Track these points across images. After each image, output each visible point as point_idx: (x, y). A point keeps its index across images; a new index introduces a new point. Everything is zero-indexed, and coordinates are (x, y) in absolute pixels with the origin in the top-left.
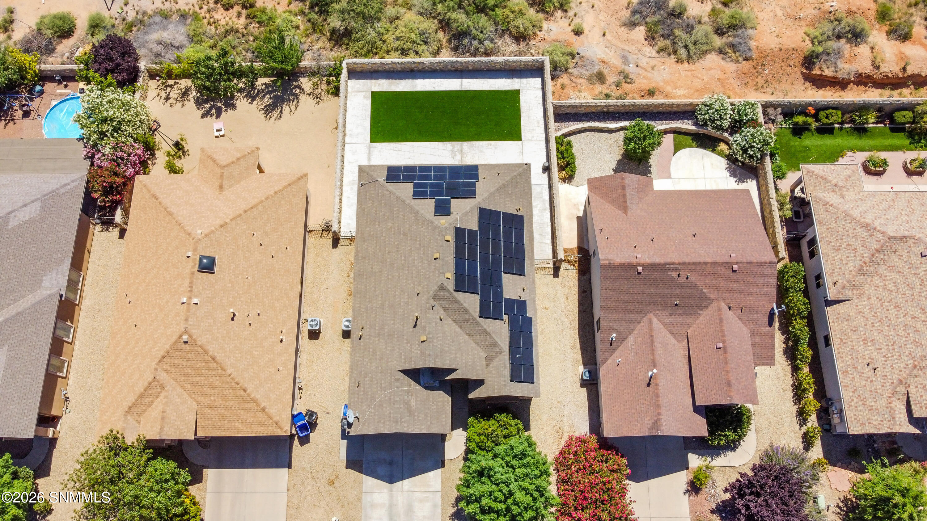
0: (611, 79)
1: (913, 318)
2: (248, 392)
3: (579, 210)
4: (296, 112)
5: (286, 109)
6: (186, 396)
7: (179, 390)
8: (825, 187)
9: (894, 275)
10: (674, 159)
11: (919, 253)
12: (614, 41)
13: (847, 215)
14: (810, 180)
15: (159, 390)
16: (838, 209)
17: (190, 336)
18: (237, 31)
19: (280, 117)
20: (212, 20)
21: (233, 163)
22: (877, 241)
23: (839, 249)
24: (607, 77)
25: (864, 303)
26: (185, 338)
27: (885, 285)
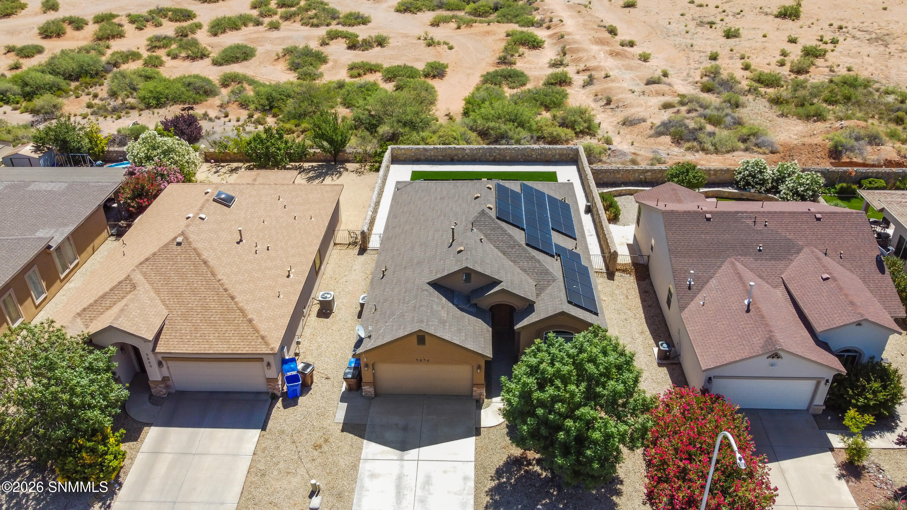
2: (236, 300)
5: (328, 178)
6: (158, 302)
7: (153, 294)
15: (128, 290)
17: (186, 238)
24: (640, 162)
26: (179, 239)
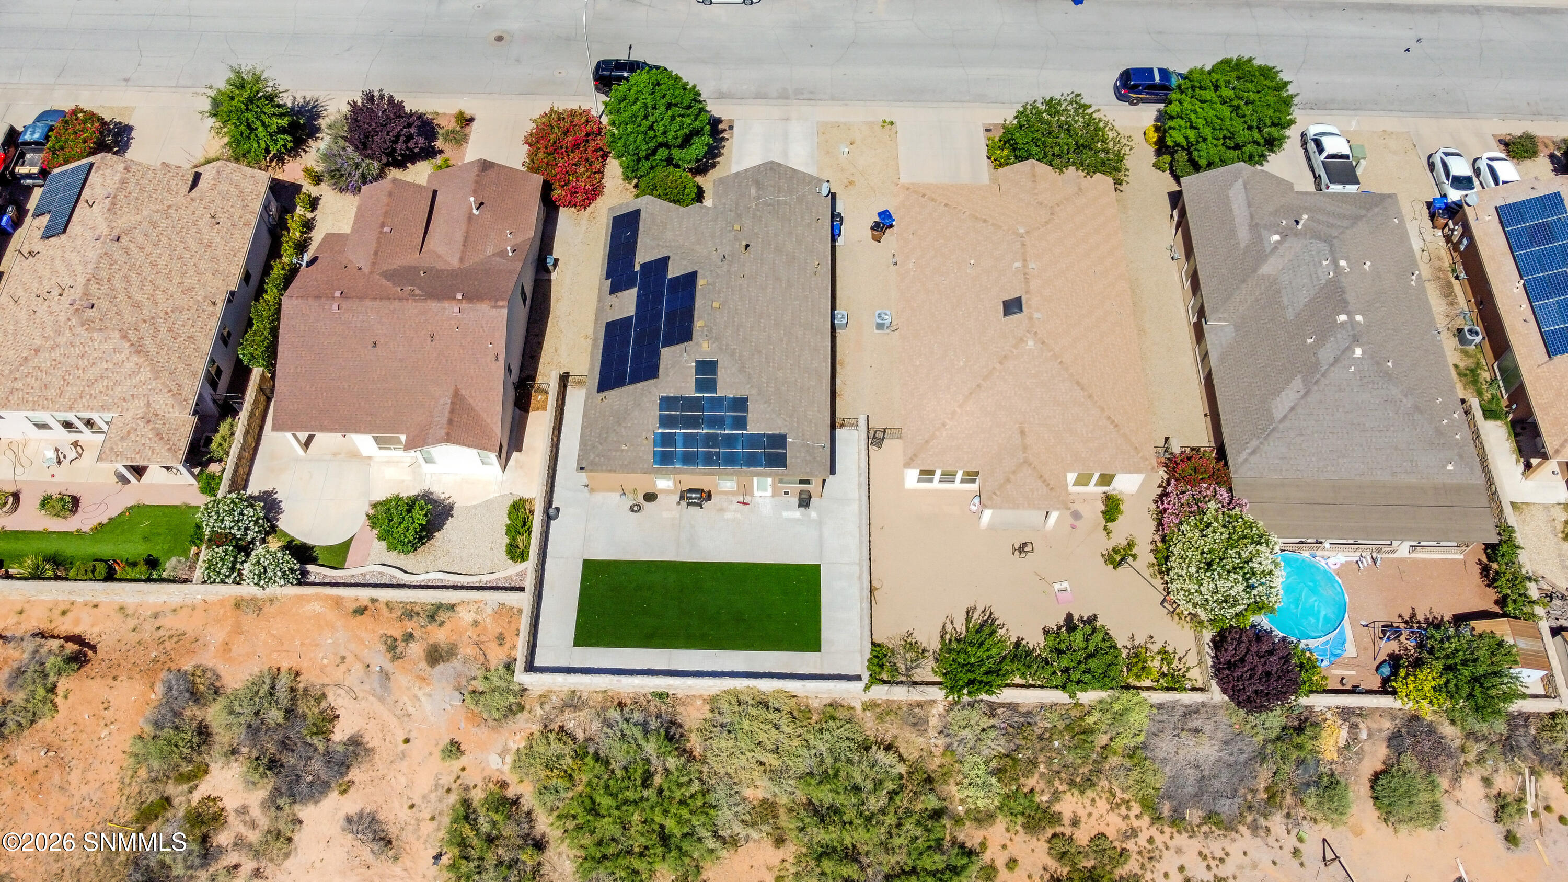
0: (416, 650)
1: (143, 248)
3: (517, 461)
4: (944, 619)
5: (960, 626)
8: (164, 424)
9: (137, 296)
10: (356, 530)
11: (94, 310)
12: (393, 722)
13: (158, 372)
14: (179, 440)
16: (164, 384)
18: (1072, 784)
19: (968, 613)
20: (1123, 810)
21: (1014, 472)
22: (138, 331)
23: (189, 337)
24: (422, 654)
25: (190, 281)
27: (154, 290)
